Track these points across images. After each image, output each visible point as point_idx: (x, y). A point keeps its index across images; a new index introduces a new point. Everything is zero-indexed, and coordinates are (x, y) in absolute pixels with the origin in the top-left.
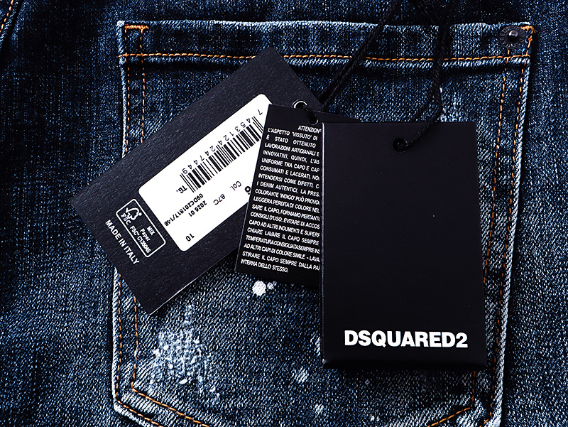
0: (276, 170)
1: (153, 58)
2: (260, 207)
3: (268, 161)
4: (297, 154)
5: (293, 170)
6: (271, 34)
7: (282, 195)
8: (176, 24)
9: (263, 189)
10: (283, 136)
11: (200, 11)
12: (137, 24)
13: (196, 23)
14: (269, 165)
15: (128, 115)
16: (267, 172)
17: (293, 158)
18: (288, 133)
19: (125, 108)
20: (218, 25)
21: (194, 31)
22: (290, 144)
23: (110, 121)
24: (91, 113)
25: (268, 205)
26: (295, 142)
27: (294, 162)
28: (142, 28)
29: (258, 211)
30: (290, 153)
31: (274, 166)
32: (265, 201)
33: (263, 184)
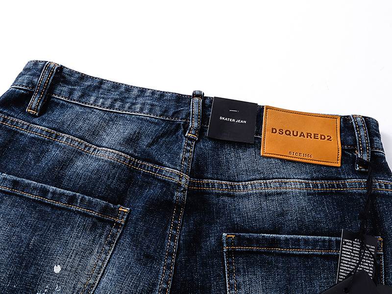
0: (348, 256)
1: (237, 248)
2: (343, 271)
3: (345, 252)
4: (355, 250)
5: (354, 256)
6: (284, 241)
7: (351, 267)
8: (247, 235)
9: (344, 263)
10: (350, 243)
11: (255, 230)
12: (231, 235)
13: (255, 235)
14: (345, 254)
15: (228, 274)
16: (344, 257)
17: (354, 252)
18: (351, 242)
19: (226, 270)
20: (264, 236)
21: (254, 238)
22: (352, 246)
23: (219, 275)
24: (210, 272)
25: (346, 270)
26: (354, 245)
27: (354, 253)
28: (233, 236)
29: (342, 272)
30: (353, 250)
31: (347, 254)
32: (345, 268)
33: (344, 261)
